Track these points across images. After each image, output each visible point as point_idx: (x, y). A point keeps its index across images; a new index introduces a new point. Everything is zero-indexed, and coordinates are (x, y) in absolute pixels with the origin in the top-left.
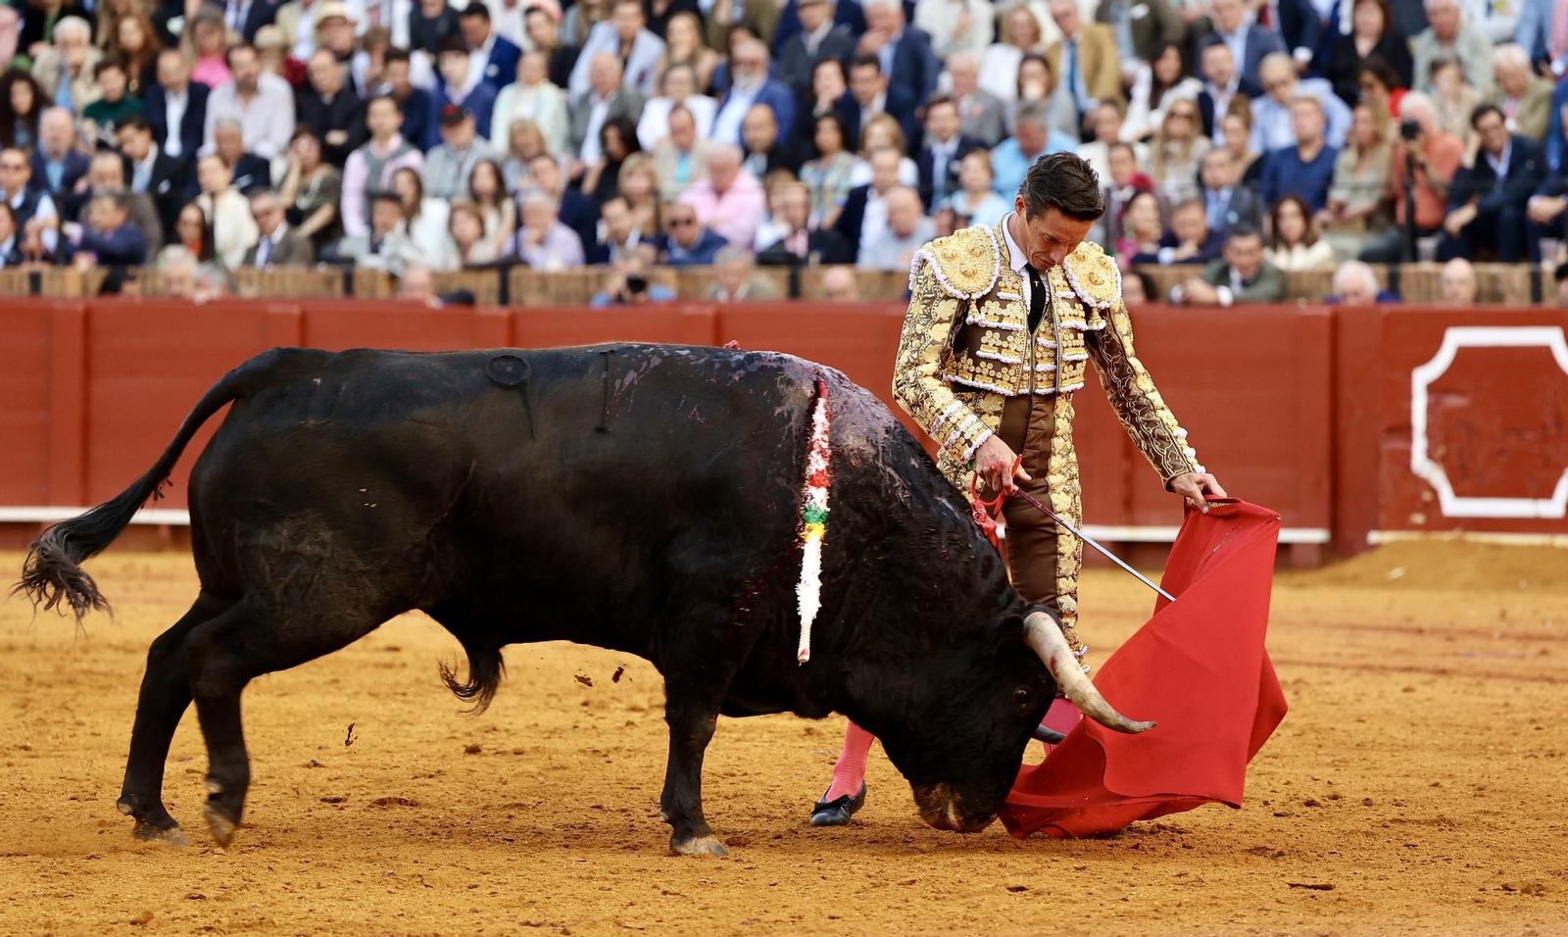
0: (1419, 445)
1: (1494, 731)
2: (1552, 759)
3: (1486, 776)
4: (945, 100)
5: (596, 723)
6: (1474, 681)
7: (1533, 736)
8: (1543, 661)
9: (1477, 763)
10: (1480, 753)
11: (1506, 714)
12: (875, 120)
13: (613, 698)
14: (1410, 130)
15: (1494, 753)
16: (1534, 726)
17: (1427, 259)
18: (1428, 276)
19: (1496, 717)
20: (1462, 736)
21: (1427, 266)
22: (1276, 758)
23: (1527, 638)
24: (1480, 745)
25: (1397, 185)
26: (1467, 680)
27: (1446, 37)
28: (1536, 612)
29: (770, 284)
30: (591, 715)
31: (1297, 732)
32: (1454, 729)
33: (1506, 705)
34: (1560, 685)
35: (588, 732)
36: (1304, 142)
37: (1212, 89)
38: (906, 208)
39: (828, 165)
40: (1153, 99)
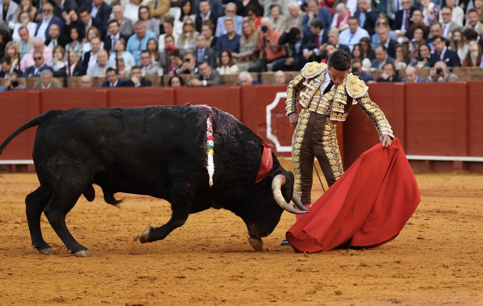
0: (269, 130)
4: (114, 21)
5: (4, 228)
12: (90, 29)
13: (10, 219)
14: (265, 29)
17: (270, 70)
18: (270, 75)
20: (284, 222)
21: (270, 73)
22: (226, 232)
25: (260, 45)
29: (58, 82)
30: (3, 225)
31: (232, 223)
35: (2, 231)
36: (229, 34)
37: (202, 15)
38: (103, 57)
39: (75, 44)
40: (181, 19)
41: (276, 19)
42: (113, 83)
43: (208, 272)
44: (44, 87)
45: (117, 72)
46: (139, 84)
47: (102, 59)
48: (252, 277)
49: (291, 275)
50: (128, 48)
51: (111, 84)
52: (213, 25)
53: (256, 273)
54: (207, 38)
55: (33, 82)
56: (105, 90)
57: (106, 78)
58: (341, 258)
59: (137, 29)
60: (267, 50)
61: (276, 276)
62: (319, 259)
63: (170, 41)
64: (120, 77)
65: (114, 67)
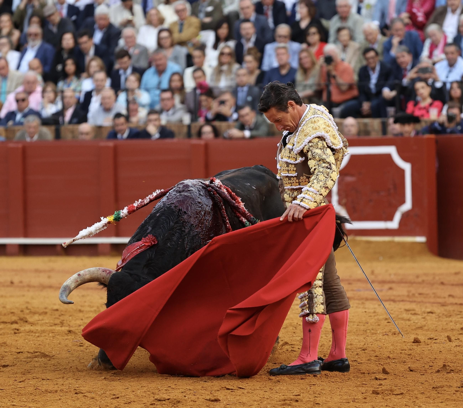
0: (335, 199)
1: (369, 324)
2: (395, 336)
3: (366, 344)
6: (360, 302)
7: (386, 326)
8: (390, 292)
9: (361, 338)
10: (364, 334)
11: (374, 316)
12: (92, 60)
14: (329, 60)
15: (369, 333)
16: (387, 321)
19: (370, 318)
20: (355, 326)
23: (383, 282)
24: (363, 330)
25: (323, 83)
26: (357, 301)
27: (344, 18)
28: (387, 271)
29: (48, 132)
32: (352, 324)
33: (375, 312)
34: (398, 303)
36: (281, 67)
37: (243, 41)
38: (109, 98)
39: (72, 80)
40: (215, 47)
41: (345, 47)
42: (123, 134)
43: (250, 394)
44: (28, 139)
45: (127, 118)
46: (157, 136)
47: (107, 101)
48: (311, 401)
49: (365, 398)
50: (143, 86)
51: (119, 136)
52: (259, 55)
53: (317, 396)
54: (251, 72)
55: (14, 132)
56: (111, 144)
57: (113, 127)
58: (433, 376)
59: (156, 60)
60: (333, 89)
61: (345, 399)
62: (403, 377)
63: (200, 77)
64: (131, 125)
65: (124, 112)
